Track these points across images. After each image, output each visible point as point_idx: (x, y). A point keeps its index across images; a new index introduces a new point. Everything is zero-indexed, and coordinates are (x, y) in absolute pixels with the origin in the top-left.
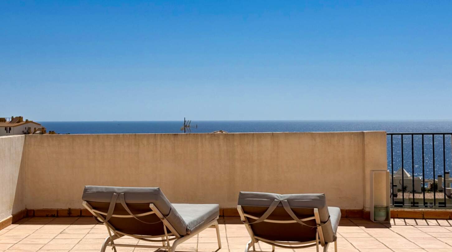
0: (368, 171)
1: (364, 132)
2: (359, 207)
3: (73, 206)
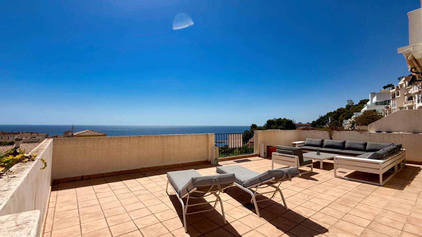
0: (210, 147)
1: (208, 134)
2: (205, 160)
3: (84, 174)
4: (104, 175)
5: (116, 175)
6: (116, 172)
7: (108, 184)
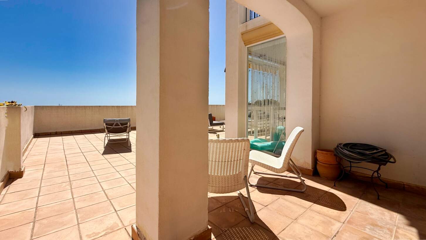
3: (57, 131)
4: (72, 132)
5: (81, 132)
6: (81, 131)
7: (74, 137)
